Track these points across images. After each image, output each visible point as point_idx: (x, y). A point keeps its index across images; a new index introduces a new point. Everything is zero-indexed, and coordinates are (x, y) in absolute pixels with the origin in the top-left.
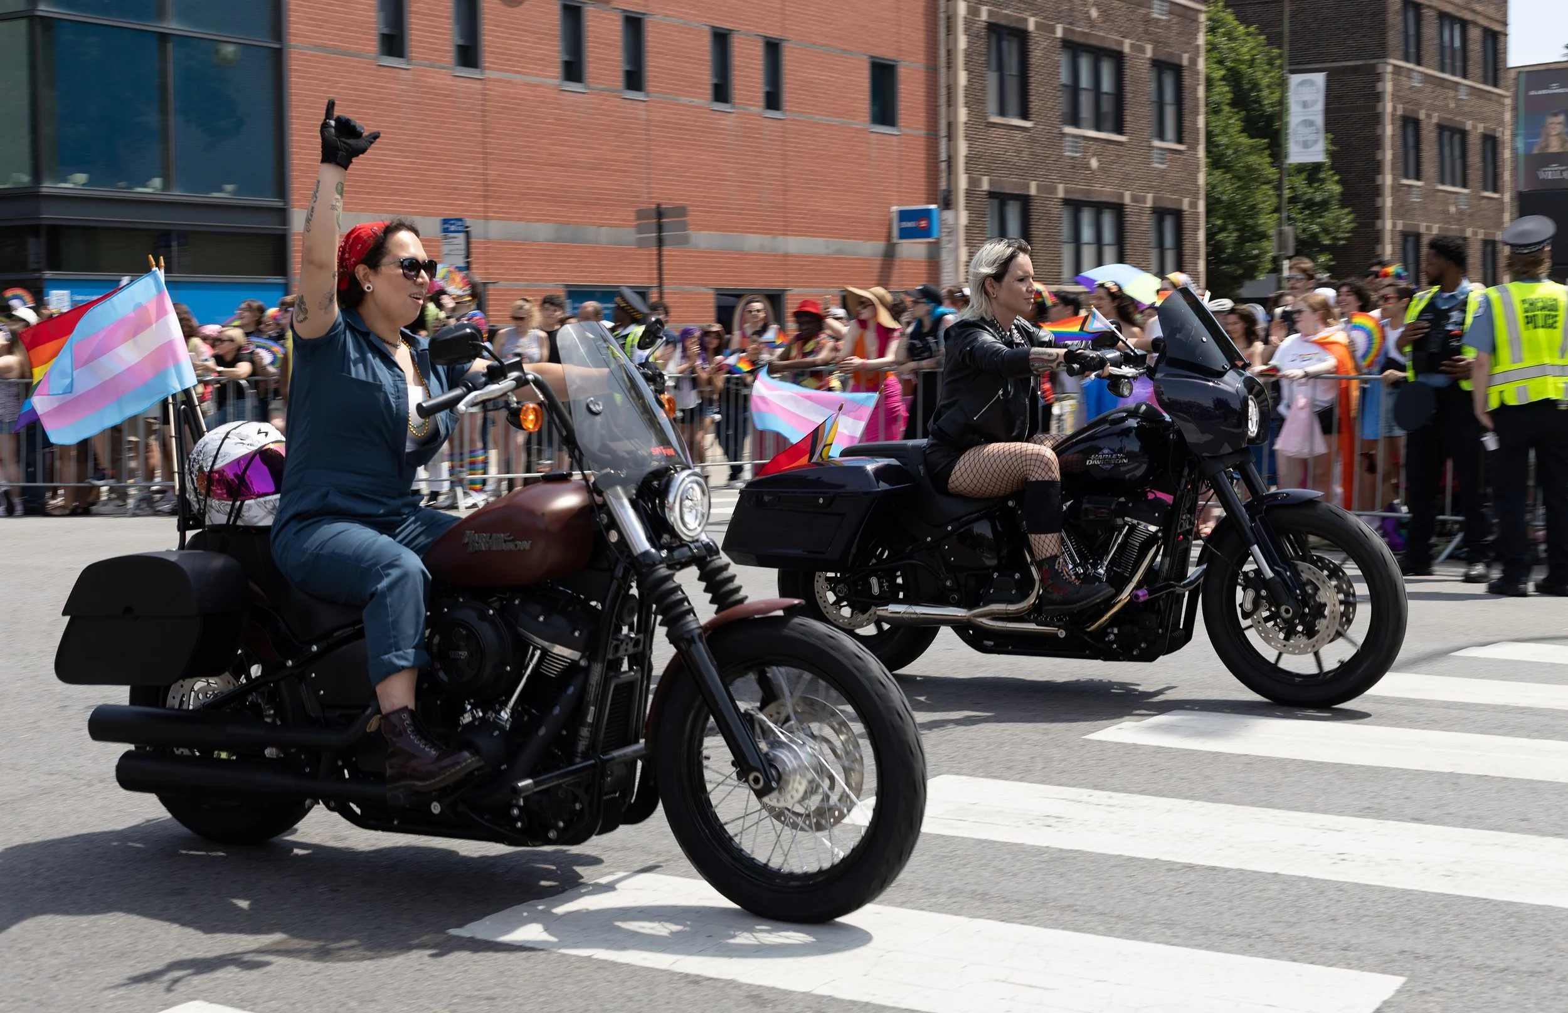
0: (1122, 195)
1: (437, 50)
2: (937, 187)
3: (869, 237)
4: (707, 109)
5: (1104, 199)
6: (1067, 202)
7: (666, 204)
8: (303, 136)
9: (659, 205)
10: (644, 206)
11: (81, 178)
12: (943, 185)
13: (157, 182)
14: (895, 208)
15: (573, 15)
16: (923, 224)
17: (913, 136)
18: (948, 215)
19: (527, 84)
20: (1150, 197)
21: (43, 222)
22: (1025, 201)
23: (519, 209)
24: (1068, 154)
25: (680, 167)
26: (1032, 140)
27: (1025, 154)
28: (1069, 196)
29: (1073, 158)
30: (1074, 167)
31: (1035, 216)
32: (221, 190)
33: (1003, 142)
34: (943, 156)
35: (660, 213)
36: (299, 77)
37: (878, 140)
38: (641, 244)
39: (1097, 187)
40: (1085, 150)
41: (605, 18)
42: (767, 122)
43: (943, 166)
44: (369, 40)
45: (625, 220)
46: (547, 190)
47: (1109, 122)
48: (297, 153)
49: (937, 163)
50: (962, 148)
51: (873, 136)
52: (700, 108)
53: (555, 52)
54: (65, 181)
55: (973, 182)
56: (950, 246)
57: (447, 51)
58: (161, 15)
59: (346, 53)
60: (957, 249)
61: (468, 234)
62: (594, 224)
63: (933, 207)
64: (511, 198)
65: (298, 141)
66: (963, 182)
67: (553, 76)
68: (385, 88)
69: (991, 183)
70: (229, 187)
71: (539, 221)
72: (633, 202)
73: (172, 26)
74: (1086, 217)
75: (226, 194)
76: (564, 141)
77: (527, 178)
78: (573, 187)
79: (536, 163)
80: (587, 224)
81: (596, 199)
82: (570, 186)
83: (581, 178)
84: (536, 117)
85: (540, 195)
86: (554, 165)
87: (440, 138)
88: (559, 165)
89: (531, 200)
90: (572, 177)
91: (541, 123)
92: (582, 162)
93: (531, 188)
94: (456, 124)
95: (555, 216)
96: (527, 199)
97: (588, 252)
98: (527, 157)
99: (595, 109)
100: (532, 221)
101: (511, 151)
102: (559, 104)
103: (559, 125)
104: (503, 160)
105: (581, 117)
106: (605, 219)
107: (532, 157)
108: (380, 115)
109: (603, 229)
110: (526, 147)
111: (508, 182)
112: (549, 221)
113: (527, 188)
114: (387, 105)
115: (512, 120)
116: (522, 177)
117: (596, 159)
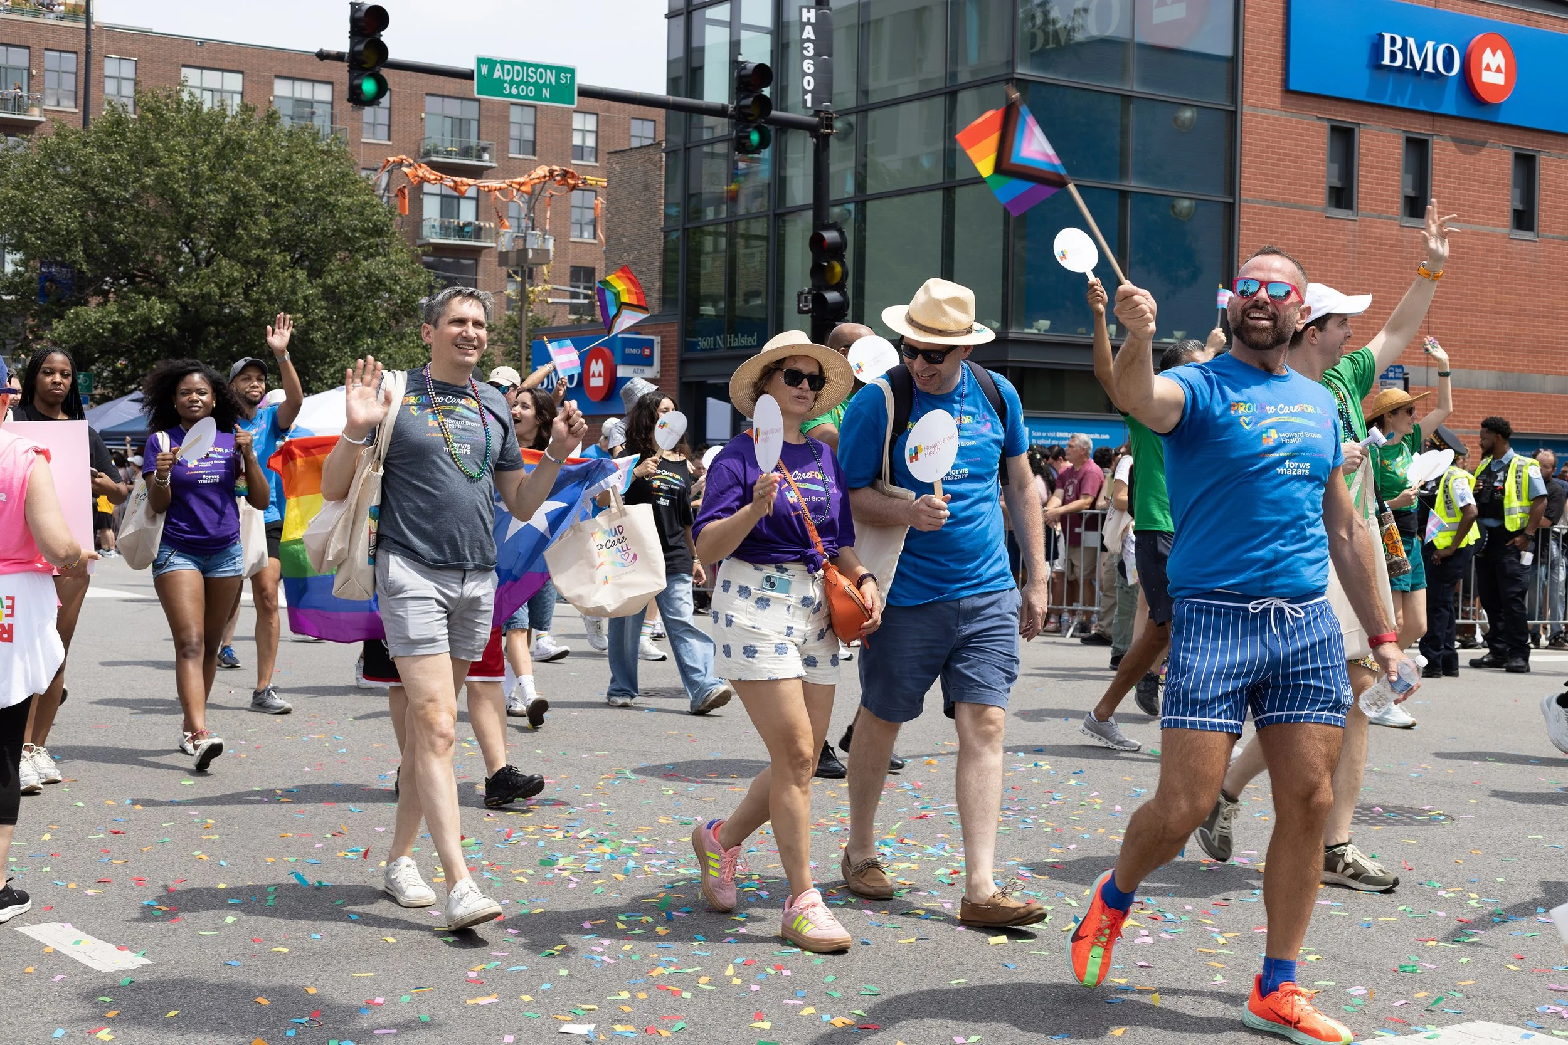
1: (1387, 201)
11: (1044, 324)
15: (1526, 163)
19: (1476, 234)
21: (1010, 364)
32: (1171, 336)
36: (1248, 229)
41: (1561, 167)
44: (1317, 193)
46: (1491, 338)
53: (1507, 199)
54: (1031, 328)
57: (1392, 202)
58: (1123, 173)
59: (1296, 206)
61: (1406, 381)
62: (1538, 372)
67: (1503, 225)
68: (1332, 239)
70: (1178, 334)
71: (1481, 368)
73: (1132, 184)
76: (1511, 289)
77: (1472, 326)
78: (1520, 335)
79: (1481, 311)
80: (1532, 372)
81: (1543, 347)
82: (1516, 335)
83: (1529, 326)
84: (1483, 266)
85: (1486, 343)
86: (1500, 313)
87: (1384, 287)
88: (1506, 314)
89: (1475, 347)
90: (1519, 325)
91: (1487, 271)
92: (1530, 310)
93: (1475, 336)
94: (1401, 272)
95: (1499, 364)
96: (1470, 347)
97: (1532, 400)
98: (1472, 305)
99: (1545, 257)
100: (1474, 368)
101: (1457, 299)
102: (1508, 252)
103: (1507, 273)
104: (1447, 309)
105: (1530, 265)
106: (1552, 368)
107: (1477, 306)
108: (1326, 265)
109: (1549, 377)
110: (1472, 295)
111: (1451, 330)
112: (1493, 369)
113: (1471, 336)
114: (1333, 255)
115: (1458, 268)
116: (1466, 325)
117: (1544, 307)
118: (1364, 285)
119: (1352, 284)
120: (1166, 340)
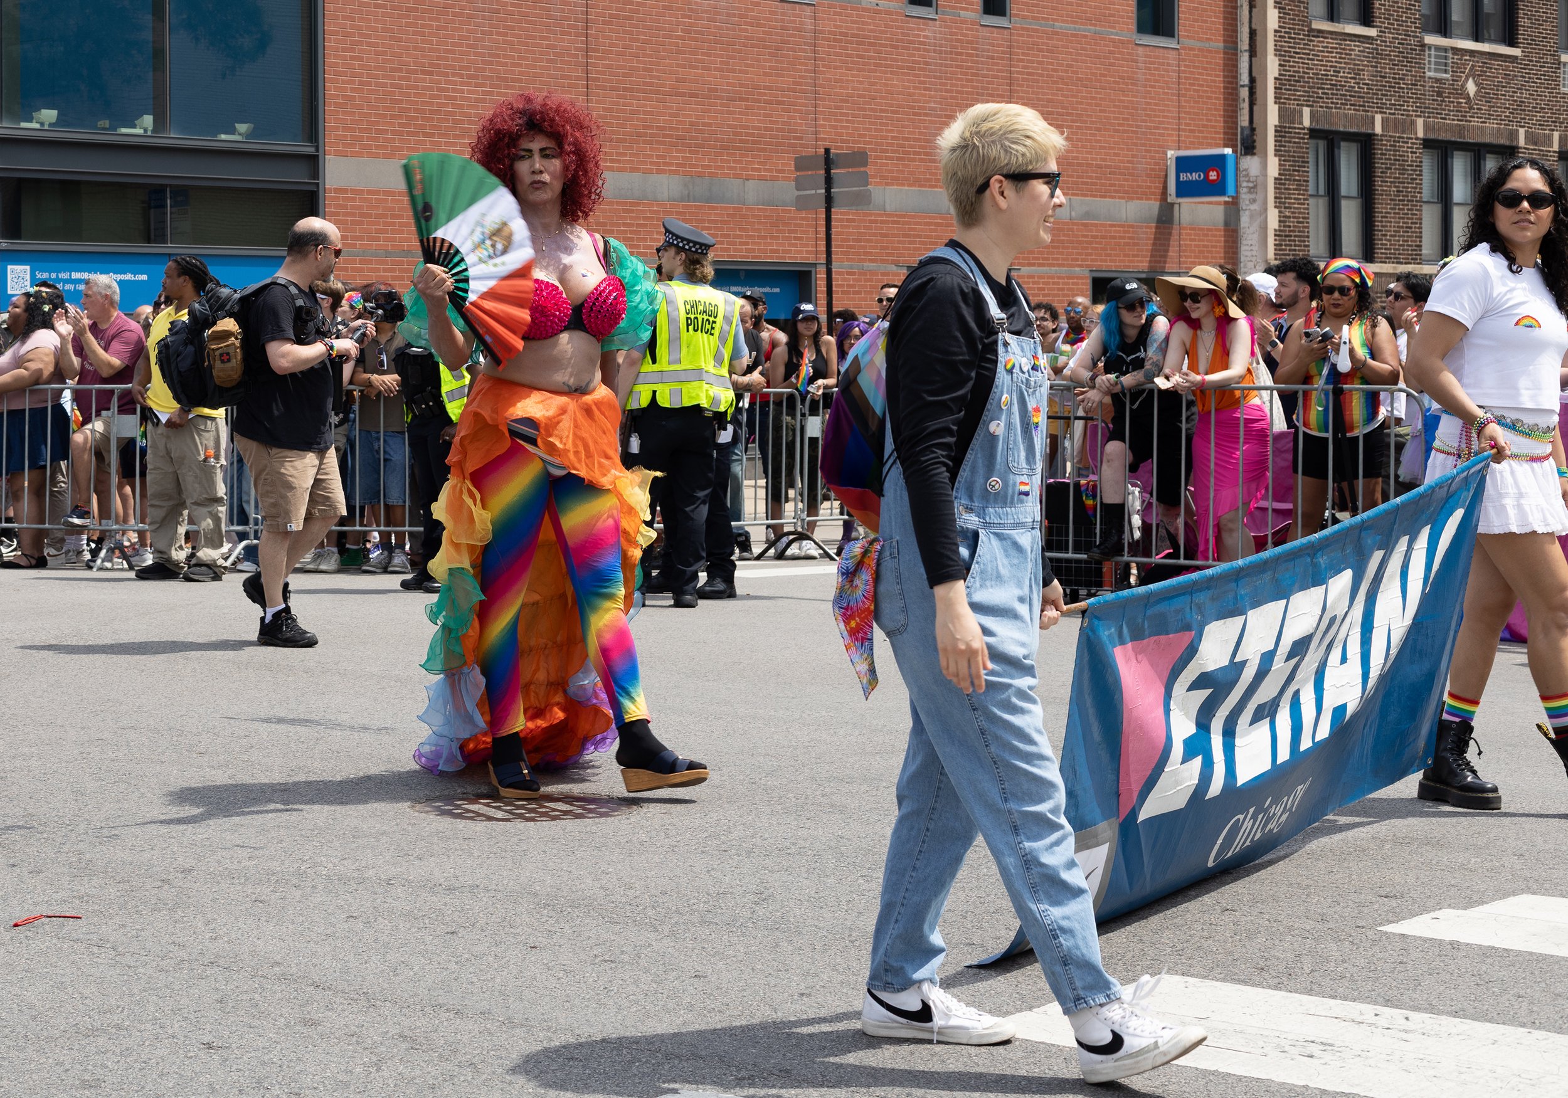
0: (1514, 135)
2: (1236, 123)
3: (1131, 195)
4: (897, 14)
5: (1486, 139)
6: (1428, 144)
7: (837, 148)
8: (344, 58)
9: (827, 151)
10: (811, 151)
11: (49, 115)
12: (1244, 120)
13: (148, 120)
14: (1171, 153)
16: (1213, 175)
17: (1199, 50)
18: (1251, 164)
20: (1556, 135)
22: (1366, 143)
23: (632, 155)
24: (1428, 74)
25: (859, 96)
26: (1377, 54)
27: (1366, 76)
28: (1431, 136)
29: (1437, 80)
30: (1439, 94)
31: (1380, 164)
32: (233, 131)
33: (1334, 57)
34: (1245, 79)
35: (828, 161)
37: (1147, 56)
38: (802, 204)
39: (1475, 122)
40: (1457, 69)
42: (986, 32)
43: (1244, 93)
45: (778, 171)
46: (671, 128)
47: (1495, 27)
48: (332, 81)
49: (1236, 89)
50: (1272, 67)
51: (1140, 49)
52: (887, 12)
54: (30, 120)
55: (1288, 116)
56: (1254, 207)
60: (1265, 210)
62: (736, 176)
63: (1228, 151)
64: (619, 140)
65: (336, 65)
66: (1273, 117)
69: (1313, 115)
70: (242, 128)
71: (659, 172)
72: (794, 146)
74: (1459, 167)
75: (238, 135)
76: (697, 61)
77: (645, 113)
78: (710, 125)
79: (657, 92)
80: (727, 175)
81: (741, 141)
82: (704, 125)
83: (722, 112)
84: (658, 29)
85: (665, 136)
86: (683, 95)
87: (526, 59)
88: (692, 95)
89: (650, 142)
90: (709, 111)
91: (665, 36)
92: (722, 90)
93: (651, 127)
94: (547, 38)
95: (684, 166)
96: (645, 142)
97: (729, 215)
98: (645, 84)
99: (741, 16)
100: (650, 172)
101: (624, 75)
102: (691, 10)
103: (691, 39)
104: (613, 89)
105: (721, 28)
106: (754, 170)
107: (651, 84)
108: (446, 29)
109: (751, 184)
110: (645, 69)
111: (618, 118)
112: (676, 172)
113: (645, 127)
114: (454, 14)
115: (625, 32)
116: (637, 112)
117: (741, 85)
118: (498, 56)
119: (483, 55)
120: (223, 137)
